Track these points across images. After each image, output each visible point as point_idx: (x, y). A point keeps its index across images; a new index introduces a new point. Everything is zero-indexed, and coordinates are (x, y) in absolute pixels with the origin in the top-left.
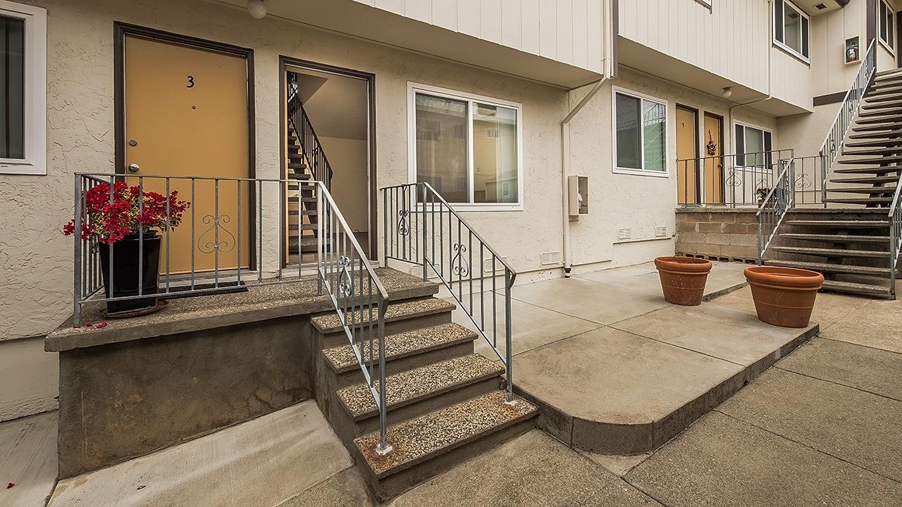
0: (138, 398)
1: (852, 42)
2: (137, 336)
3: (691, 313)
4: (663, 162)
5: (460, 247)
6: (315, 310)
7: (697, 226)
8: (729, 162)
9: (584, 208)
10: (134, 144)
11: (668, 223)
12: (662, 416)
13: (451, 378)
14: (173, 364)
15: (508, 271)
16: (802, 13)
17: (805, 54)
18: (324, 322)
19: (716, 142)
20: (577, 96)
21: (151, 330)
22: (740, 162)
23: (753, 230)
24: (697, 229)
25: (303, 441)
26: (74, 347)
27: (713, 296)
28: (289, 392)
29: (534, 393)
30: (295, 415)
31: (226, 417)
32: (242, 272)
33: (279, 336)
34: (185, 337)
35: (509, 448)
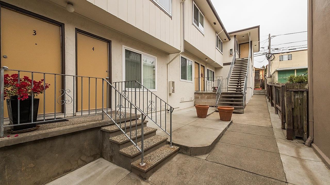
0: (32, 165)
1: (231, 50)
2: (34, 139)
3: (205, 119)
4: (192, 78)
5: (152, 102)
6: (103, 125)
7: (200, 97)
8: (206, 79)
9: (173, 91)
10: (5, 57)
11: (192, 96)
12: (211, 144)
13: (154, 142)
14: (48, 150)
15: (171, 107)
16: (221, 41)
17: (222, 52)
18: (109, 128)
19: (203, 74)
20: (172, 56)
21: (40, 136)
22: (208, 80)
23: (213, 98)
24: (200, 98)
25: (106, 170)
26: (4, 146)
27: (209, 115)
28: (92, 156)
29: (178, 143)
30: (97, 163)
31: (69, 168)
32: (56, 114)
33: (90, 135)
34: (54, 138)
35: (175, 159)
